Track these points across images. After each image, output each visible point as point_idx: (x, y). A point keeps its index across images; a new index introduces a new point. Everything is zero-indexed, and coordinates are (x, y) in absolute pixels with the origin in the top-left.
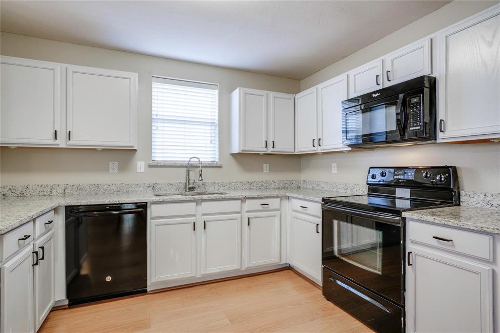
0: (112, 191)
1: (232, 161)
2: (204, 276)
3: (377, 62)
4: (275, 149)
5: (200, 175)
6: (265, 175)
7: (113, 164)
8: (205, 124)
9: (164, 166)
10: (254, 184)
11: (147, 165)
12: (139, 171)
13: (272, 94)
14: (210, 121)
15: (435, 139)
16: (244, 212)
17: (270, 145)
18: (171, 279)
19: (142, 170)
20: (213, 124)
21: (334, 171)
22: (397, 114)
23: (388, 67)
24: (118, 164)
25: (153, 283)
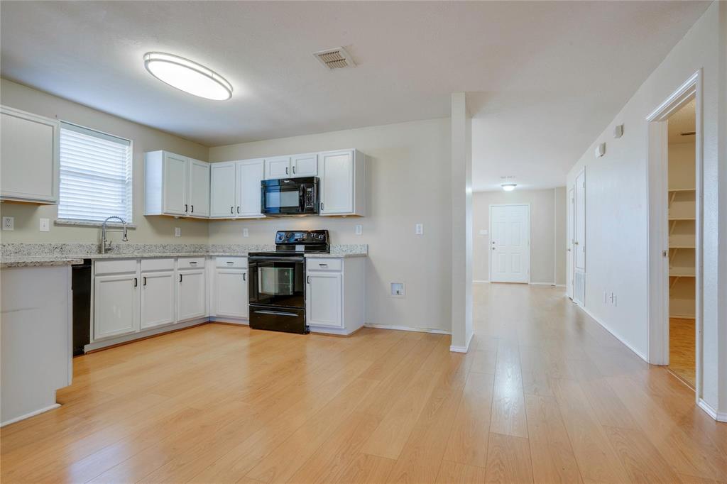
0: (9, 253)
1: (146, 223)
2: (143, 331)
3: (286, 158)
4: (194, 214)
5: (125, 236)
6: (177, 239)
7: (7, 219)
8: (115, 181)
9: (74, 225)
10: (168, 247)
11: (52, 223)
12: (42, 229)
13: (191, 161)
14: (121, 179)
15: (319, 213)
16: (176, 270)
17: (190, 209)
18: (114, 334)
19: (47, 229)
20: (123, 182)
21: (246, 235)
22: (300, 196)
23: (293, 164)
24: (15, 219)
25: (97, 340)
